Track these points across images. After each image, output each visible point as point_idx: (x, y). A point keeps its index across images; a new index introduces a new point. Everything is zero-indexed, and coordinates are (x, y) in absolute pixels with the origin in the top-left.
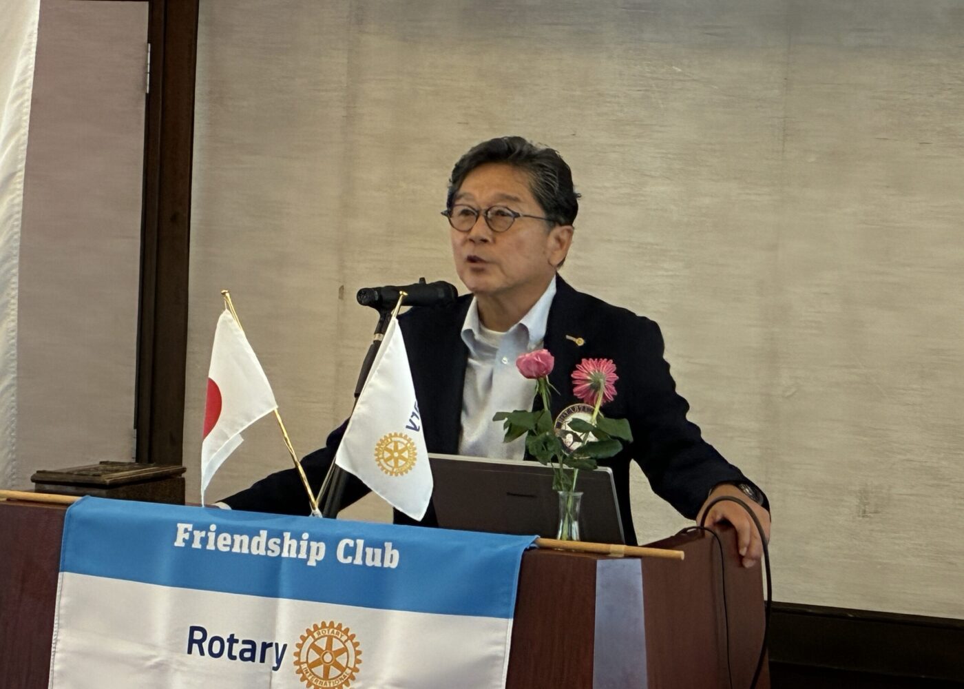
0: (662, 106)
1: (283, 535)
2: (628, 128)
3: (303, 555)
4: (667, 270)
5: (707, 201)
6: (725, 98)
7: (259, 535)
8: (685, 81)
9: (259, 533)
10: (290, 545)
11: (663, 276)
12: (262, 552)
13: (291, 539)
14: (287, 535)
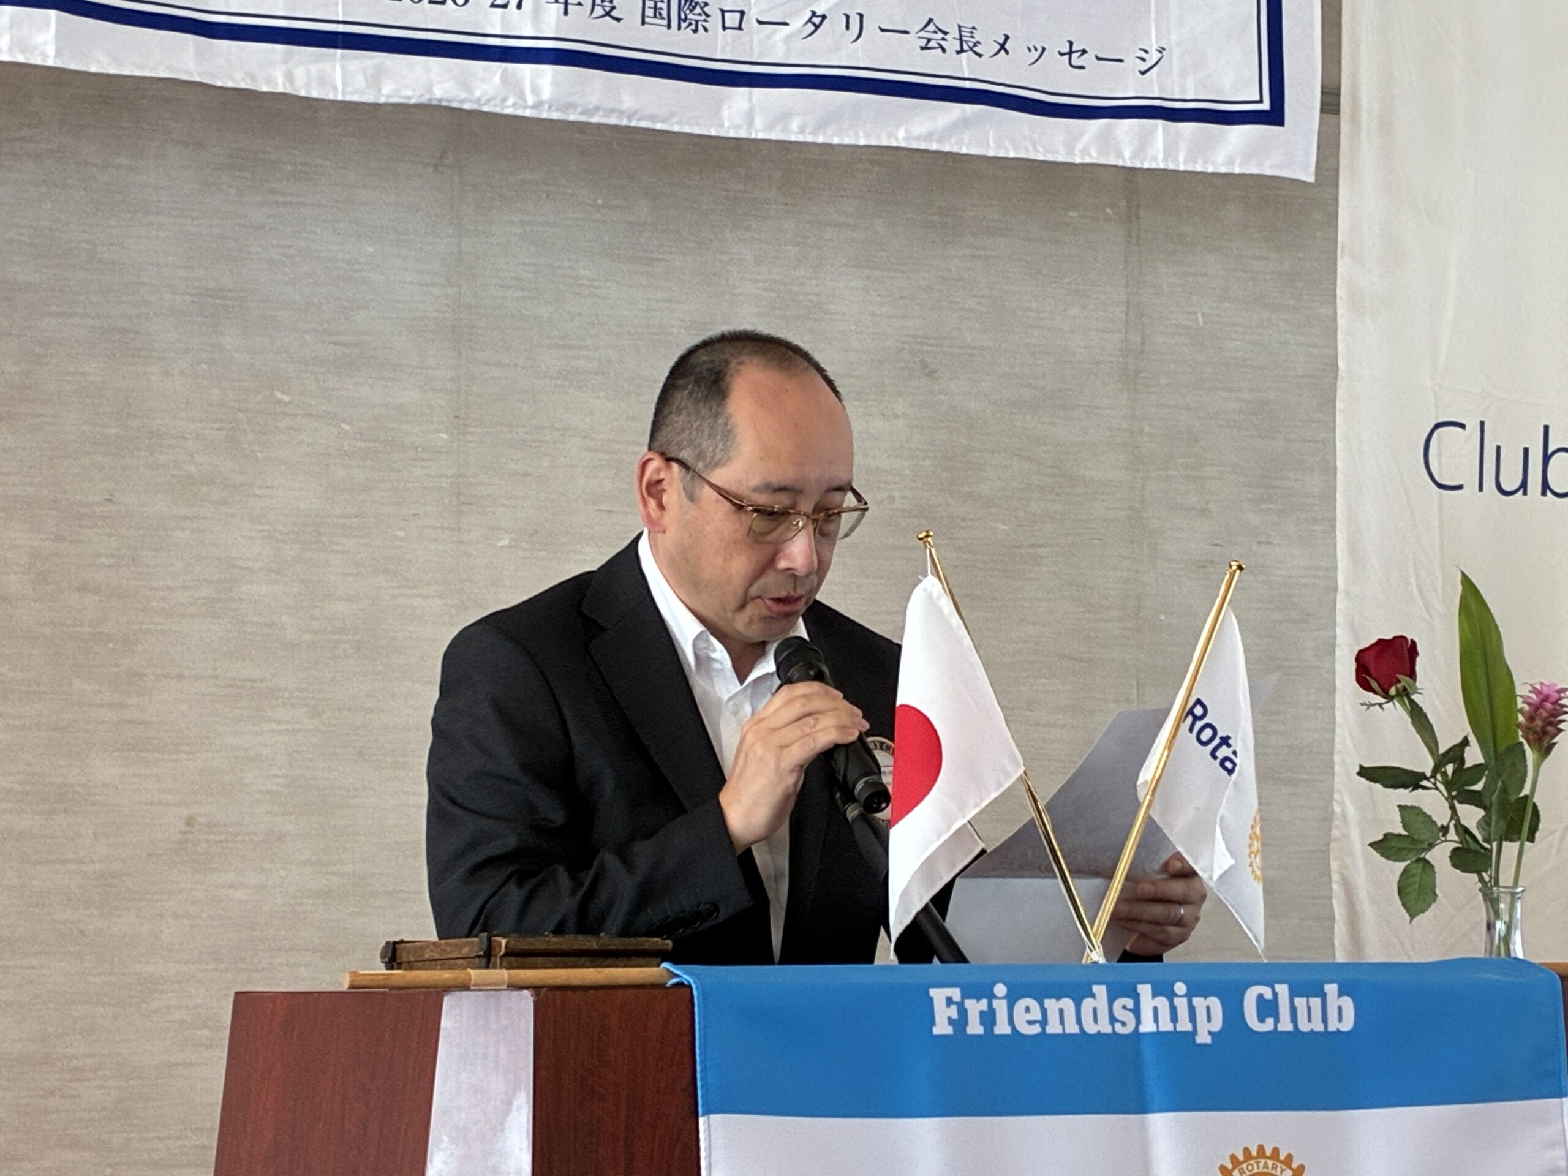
0: (259, 454)
1: (1135, 989)
2: (204, 489)
3: (1184, 1025)
4: (278, 722)
5: (341, 607)
6: (363, 444)
7: (1093, 996)
8: (296, 415)
9: (1091, 989)
10: (1155, 1009)
11: (273, 731)
12: (1106, 1029)
13: (1155, 995)
14: (1145, 990)
